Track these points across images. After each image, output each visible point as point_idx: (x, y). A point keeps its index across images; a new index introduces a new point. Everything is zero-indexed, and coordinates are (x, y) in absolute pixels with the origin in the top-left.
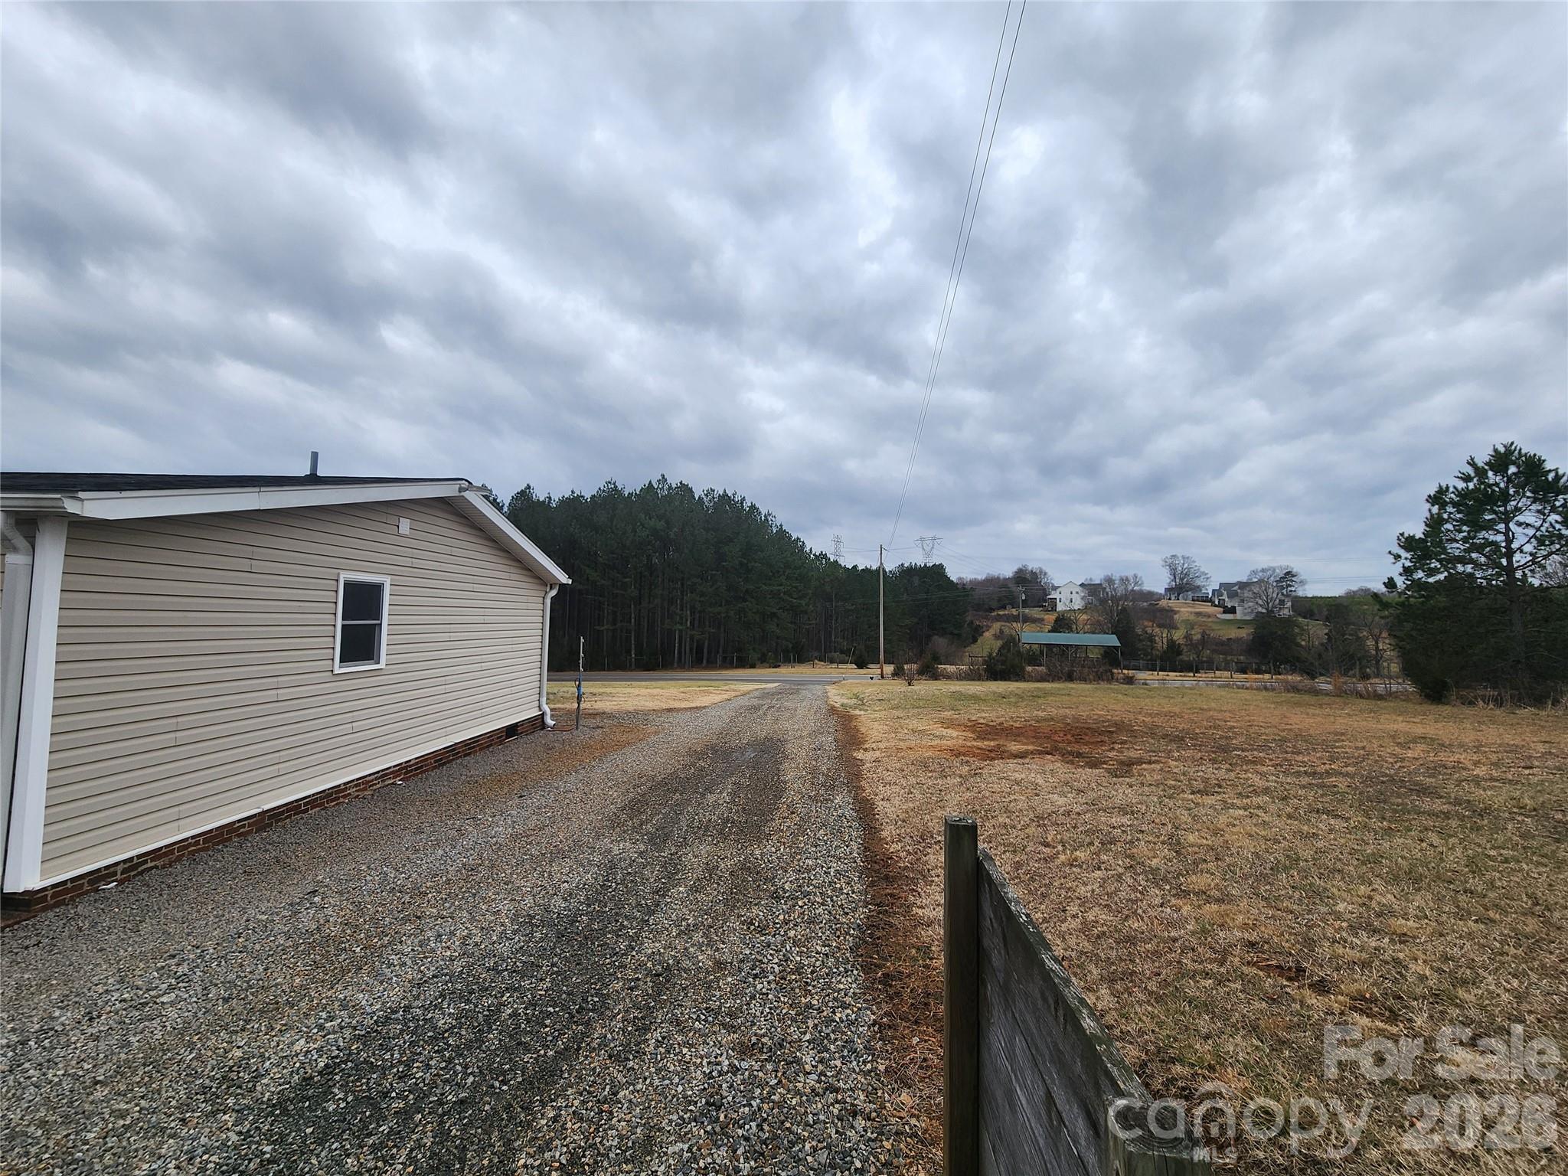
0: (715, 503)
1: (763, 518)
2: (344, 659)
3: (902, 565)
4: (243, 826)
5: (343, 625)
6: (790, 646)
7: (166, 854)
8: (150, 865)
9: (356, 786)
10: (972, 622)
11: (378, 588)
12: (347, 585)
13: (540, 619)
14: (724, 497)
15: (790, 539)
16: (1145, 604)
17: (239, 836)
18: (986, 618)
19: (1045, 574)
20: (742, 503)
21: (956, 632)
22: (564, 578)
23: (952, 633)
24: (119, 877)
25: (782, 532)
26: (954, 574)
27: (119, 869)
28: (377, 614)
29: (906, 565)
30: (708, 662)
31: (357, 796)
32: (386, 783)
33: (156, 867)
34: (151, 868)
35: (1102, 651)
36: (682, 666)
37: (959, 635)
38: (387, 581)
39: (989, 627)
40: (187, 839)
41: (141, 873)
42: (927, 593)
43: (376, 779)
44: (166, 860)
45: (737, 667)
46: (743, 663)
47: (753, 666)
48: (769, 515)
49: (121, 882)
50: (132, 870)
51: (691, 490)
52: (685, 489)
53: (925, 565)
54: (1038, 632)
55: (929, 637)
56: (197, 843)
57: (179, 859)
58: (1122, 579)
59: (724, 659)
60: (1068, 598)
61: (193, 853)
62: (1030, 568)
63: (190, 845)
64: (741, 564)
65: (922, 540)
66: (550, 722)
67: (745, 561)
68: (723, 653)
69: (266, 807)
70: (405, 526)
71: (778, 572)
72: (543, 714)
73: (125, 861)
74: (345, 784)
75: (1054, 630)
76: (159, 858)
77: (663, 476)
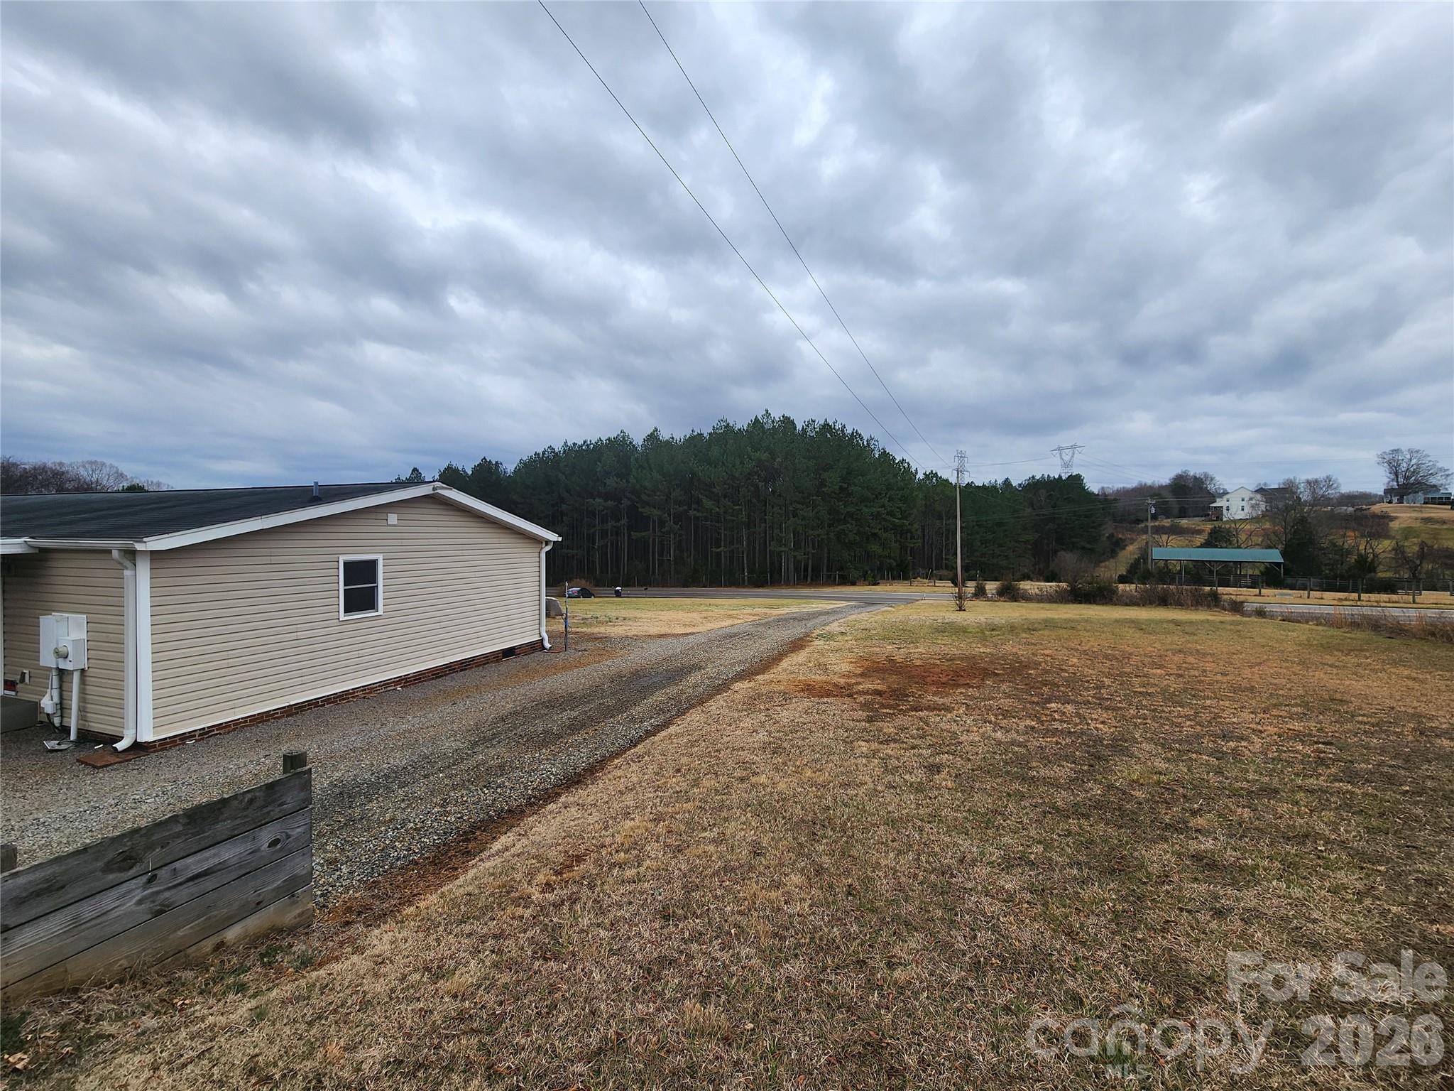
0: (816, 432)
1: (865, 443)
2: (346, 611)
3: (1033, 477)
4: (277, 713)
5: (345, 590)
6: (895, 564)
7: (225, 727)
8: (216, 732)
9: (362, 690)
10: (1112, 535)
11: (373, 563)
12: (346, 564)
13: (537, 569)
14: (826, 427)
15: (894, 462)
16: (1351, 509)
17: (274, 718)
18: (1131, 530)
19: (1212, 479)
20: (842, 431)
21: (1088, 546)
22: (554, 537)
23: (1083, 548)
24: (197, 737)
25: (885, 455)
26: (1093, 486)
27: (198, 732)
28: (374, 578)
29: (1037, 478)
30: (812, 580)
31: (364, 698)
32: (389, 689)
33: (220, 734)
34: (217, 734)
35: (1262, 568)
36: (788, 584)
37: (1092, 550)
38: (380, 558)
39: (1132, 541)
40: (239, 719)
41: (211, 736)
42: (1054, 506)
43: (379, 686)
44: (226, 730)
45: (839, 584)
46: (845, 581)
47: (853, 584)
48: (872, 439)
49: (197, 741)
50: (205, 734)
51: (793, 422)
52: (788, 422)
53: (1060, 477)
54: (1187, 546)
55: (1055, 552)
56: (246, 722)
57: (234, 730)
58: (1308, 482)
59: (829, 577)
60: (1237, 507)
61: (243, 727)
62: (1192, 474)
63: (241, 723)
64: (841, 488)
65: (1060, 449)
66: (547, 645)
67: (846, 486)
68: (828, 571)
69: (292, 703)
70: (393, 518)
71: (880, 494)
72: (542, 640)
73: (200, 730)
74: (353, 689)
75: (1207, 544)
76: (221, 729)
77: (767, 411)
